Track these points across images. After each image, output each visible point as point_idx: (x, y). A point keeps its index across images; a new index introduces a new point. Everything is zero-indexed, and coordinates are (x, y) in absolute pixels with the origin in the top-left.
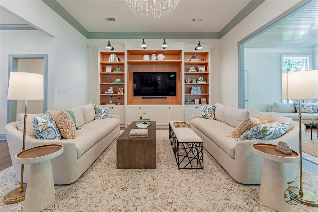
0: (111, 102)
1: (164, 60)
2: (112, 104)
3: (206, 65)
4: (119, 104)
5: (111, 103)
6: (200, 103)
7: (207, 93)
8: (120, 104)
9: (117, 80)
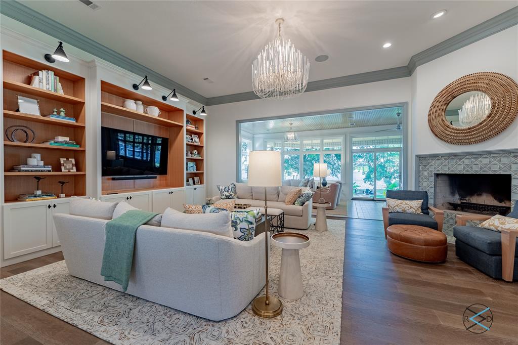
0: (39, 192)
1: (159, 116)
2: (41, 198)
3: (200, 135)
4: (63, 195)
5: (39, 196)
6: (194, 184)
7: (199, 170)
8: (67, 196)
9: (61, 139)
